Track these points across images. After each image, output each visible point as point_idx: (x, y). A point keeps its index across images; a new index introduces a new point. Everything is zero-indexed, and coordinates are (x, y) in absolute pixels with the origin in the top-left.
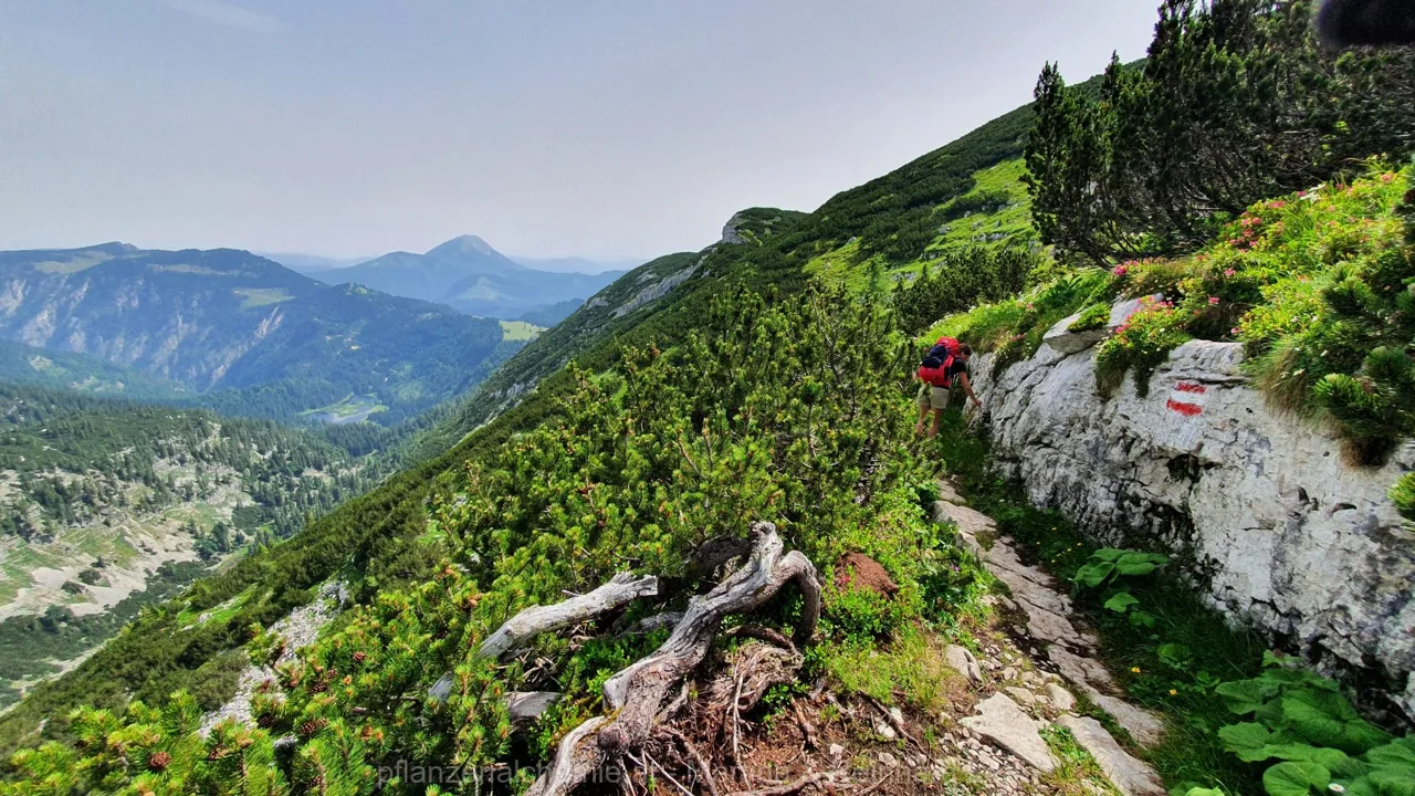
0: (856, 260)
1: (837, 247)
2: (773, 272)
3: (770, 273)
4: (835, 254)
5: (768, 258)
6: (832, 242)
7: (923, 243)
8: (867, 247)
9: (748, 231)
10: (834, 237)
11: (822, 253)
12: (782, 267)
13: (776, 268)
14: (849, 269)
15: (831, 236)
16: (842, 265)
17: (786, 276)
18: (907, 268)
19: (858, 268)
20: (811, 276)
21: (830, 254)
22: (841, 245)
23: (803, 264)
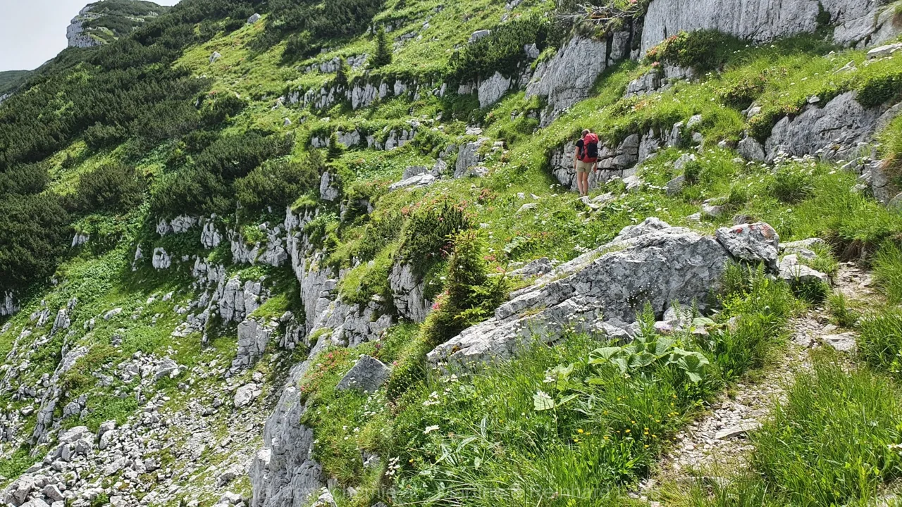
0: (260, 45)
1: (230, 29)
2: (120, 72)
3: (114, 75)
4: (227, 39)
5: (114, 52)
6: (221, 24)
7: (369, 10)
8: (277, 23)
9: (105, 30)
10: (225, 16)
11: (205, 39)
12: (137, 64)
13: (125, 67)
14: (251, 59)
15: (219, 14)
16: (240, 54)
17: (142, 77)
18: (349, 49)
19: (266, 56)
20: (187, 74)
21: (219, 39)
22: (238, 27)
23: (173, 58)
